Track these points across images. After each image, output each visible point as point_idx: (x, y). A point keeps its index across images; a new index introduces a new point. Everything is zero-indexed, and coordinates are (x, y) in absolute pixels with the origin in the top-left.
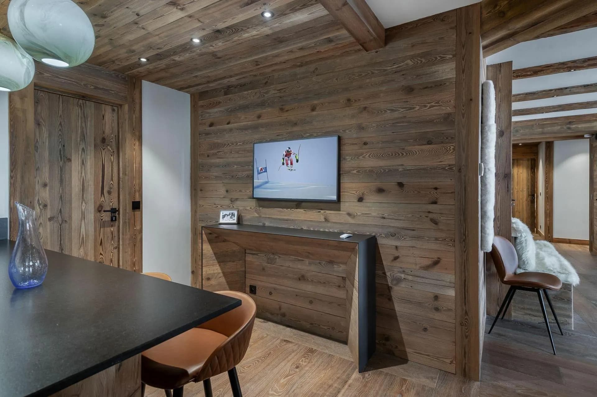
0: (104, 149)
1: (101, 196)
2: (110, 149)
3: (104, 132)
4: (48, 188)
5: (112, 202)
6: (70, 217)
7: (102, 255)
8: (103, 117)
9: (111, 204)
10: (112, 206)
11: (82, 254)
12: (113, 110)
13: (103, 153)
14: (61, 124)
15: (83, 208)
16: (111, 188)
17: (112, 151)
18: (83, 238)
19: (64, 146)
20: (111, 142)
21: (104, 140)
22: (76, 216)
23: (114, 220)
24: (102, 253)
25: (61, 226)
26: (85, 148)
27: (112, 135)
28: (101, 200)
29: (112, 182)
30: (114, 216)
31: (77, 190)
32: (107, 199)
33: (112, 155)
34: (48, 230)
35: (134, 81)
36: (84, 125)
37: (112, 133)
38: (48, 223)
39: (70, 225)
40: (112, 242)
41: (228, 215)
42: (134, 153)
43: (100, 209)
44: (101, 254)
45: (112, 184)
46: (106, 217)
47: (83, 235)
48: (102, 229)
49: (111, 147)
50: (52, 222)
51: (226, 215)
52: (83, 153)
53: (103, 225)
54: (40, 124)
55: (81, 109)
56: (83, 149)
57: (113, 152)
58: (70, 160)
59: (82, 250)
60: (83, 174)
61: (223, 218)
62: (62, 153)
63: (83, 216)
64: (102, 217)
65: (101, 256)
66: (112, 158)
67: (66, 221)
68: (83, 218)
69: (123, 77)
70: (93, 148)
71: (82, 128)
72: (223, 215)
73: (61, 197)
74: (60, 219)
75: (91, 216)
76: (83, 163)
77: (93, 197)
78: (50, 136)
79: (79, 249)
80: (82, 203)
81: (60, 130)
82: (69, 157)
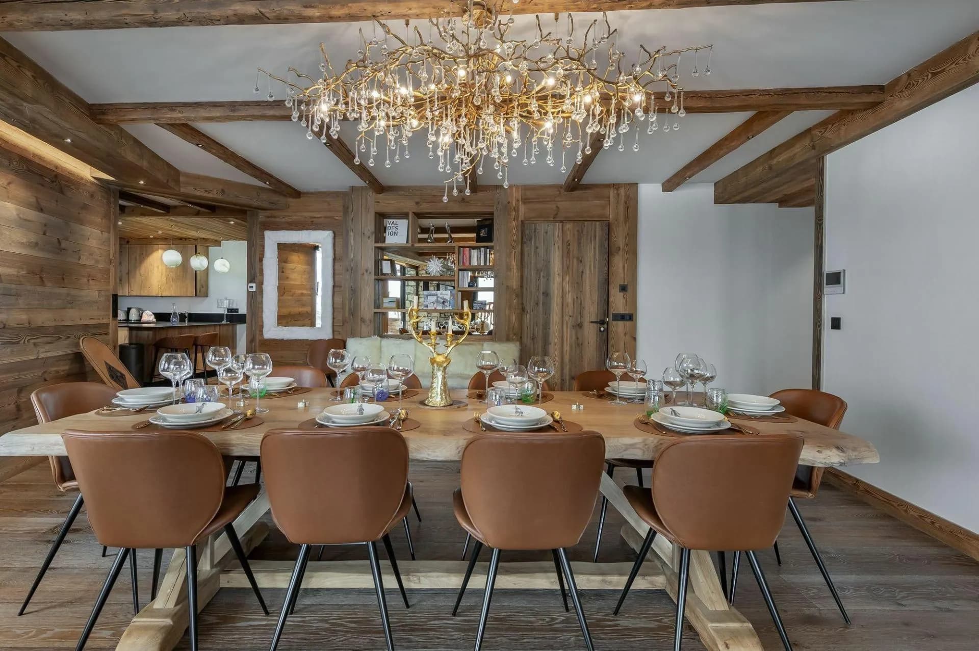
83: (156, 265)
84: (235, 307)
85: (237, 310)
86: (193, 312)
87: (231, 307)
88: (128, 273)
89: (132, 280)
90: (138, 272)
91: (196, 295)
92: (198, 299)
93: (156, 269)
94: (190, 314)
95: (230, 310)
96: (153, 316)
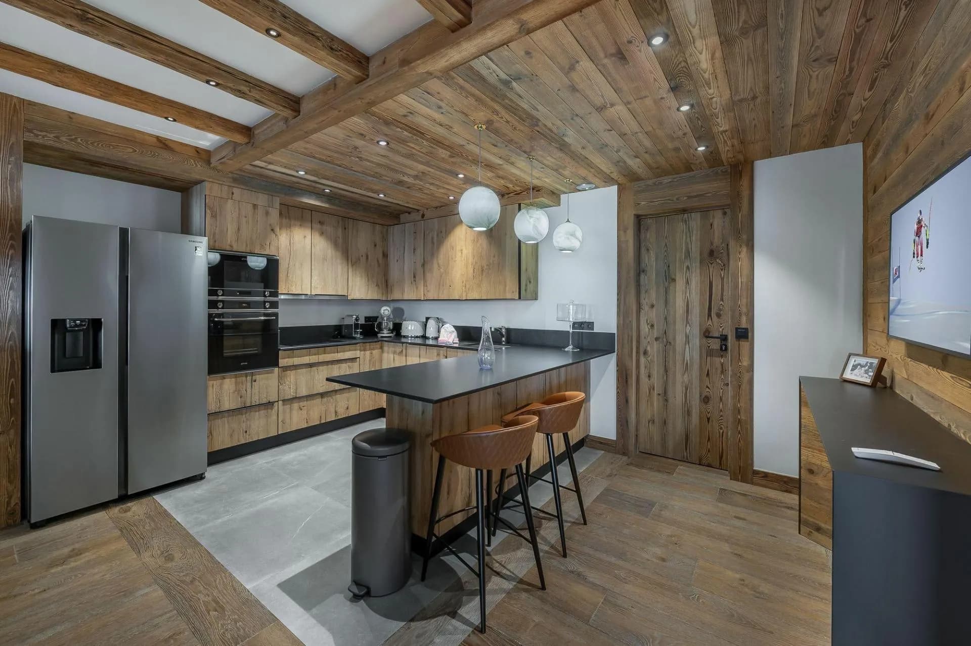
0: (711, 264)
1: (708, 319)
2: (720, 262)
3: (712, 244)
4: (654, 309)
5: (722, 327)
6: (674, 339)
7: (709, 388)
8: (711, 225)
9: (721, 330)
10: (722, 332)
11: (686, 380)
12: (725, 213)
13: (711, 270)
14: (666, 245)
15: (688, 331)
16: (720, 310)
17: (722, 264)
18: (687, 364)
19: (669, 266)
20: (721, 253)
21: (712, 253)
22: (680, 339)
23: (724, 349)
24: (709, 386)
25: (665, 346)
26: (689, 265)
27: (723, 245)
28: (708, 323)
29: (721, 303)
30: (724, 345)
31: (681, 312)
32: (715, 324)
33: (722, 270)
34: (655, 350)
35: (740, 169)
36: (688, 239)
37: (722, 243)
38: (655, 343)
39: (674, 346)
40: (722, 377)
41: (862, 366)
42: (740, 264)
43: (706, 334)
44: (707, 387)
45: (721, 304)
46: (715, 345)
47: (687, 361)
48: (709, 358)
49: (721, 259)
50: (658, 342)
51: (859, 364)
52: (688, 271)
53: (710, 353)
54: (649, 248)
55: (686, 224)
56: (688, 268)
57: (724, 265)
58: (674, 280)
59: (686, 376)
60: (688, 294)
61: (852, 370)
62: (667, 274)
63: (688, 341)
64: (709, 344)
65: (708, 390)
66: (722, 273)
67: (670, 343)
68: (687, 343)
69: (724, 170)
70: (698, 264)
71: (687, 244)
72: (855, 364)
73: (666, 318)
74: (665, 340)
75: (696, 341)
76: (687, 282)
77: (698, 319)
78: (656, 259)
79: (683, 375)
80: (686, 326)
81: (666, 251)
82: (673, 277)
83: (458, 248)
84: (587, 319)
85: (590, 325)
86: (512, 326)
87: (580, 318)
88: (423, 265)
89: (428, 275)
90: (435, 261)
91: (520, 298)
92: (522, 304)
93: (459, 254)
94: (508, 330)
95: (577, 325)
96: (455, 334)
